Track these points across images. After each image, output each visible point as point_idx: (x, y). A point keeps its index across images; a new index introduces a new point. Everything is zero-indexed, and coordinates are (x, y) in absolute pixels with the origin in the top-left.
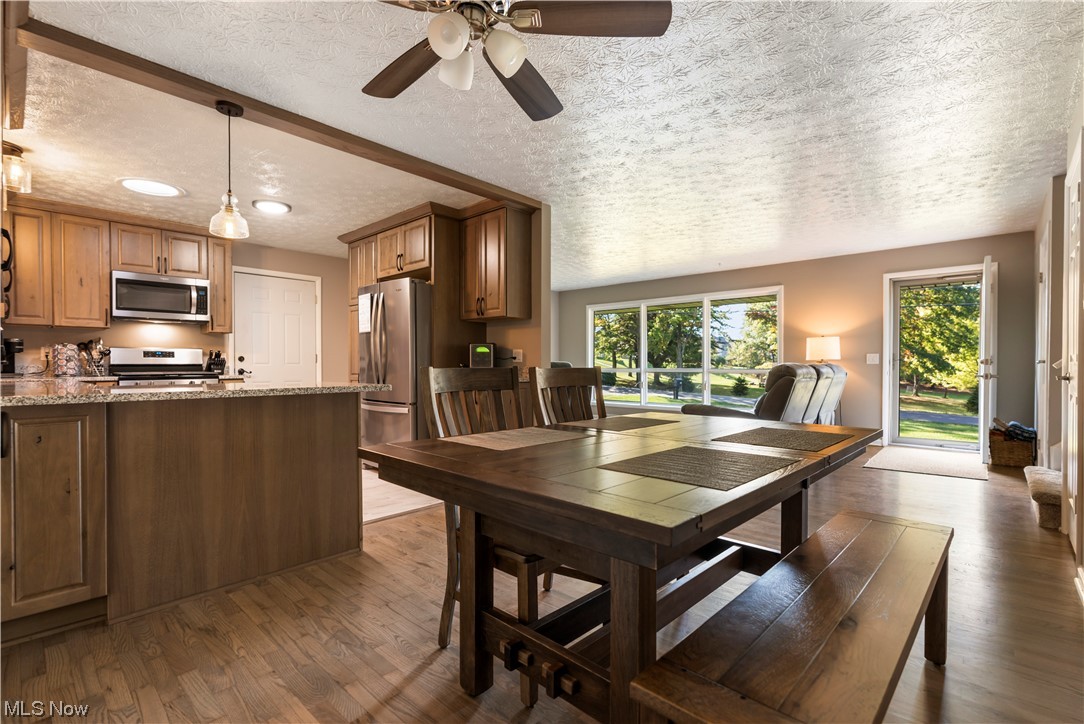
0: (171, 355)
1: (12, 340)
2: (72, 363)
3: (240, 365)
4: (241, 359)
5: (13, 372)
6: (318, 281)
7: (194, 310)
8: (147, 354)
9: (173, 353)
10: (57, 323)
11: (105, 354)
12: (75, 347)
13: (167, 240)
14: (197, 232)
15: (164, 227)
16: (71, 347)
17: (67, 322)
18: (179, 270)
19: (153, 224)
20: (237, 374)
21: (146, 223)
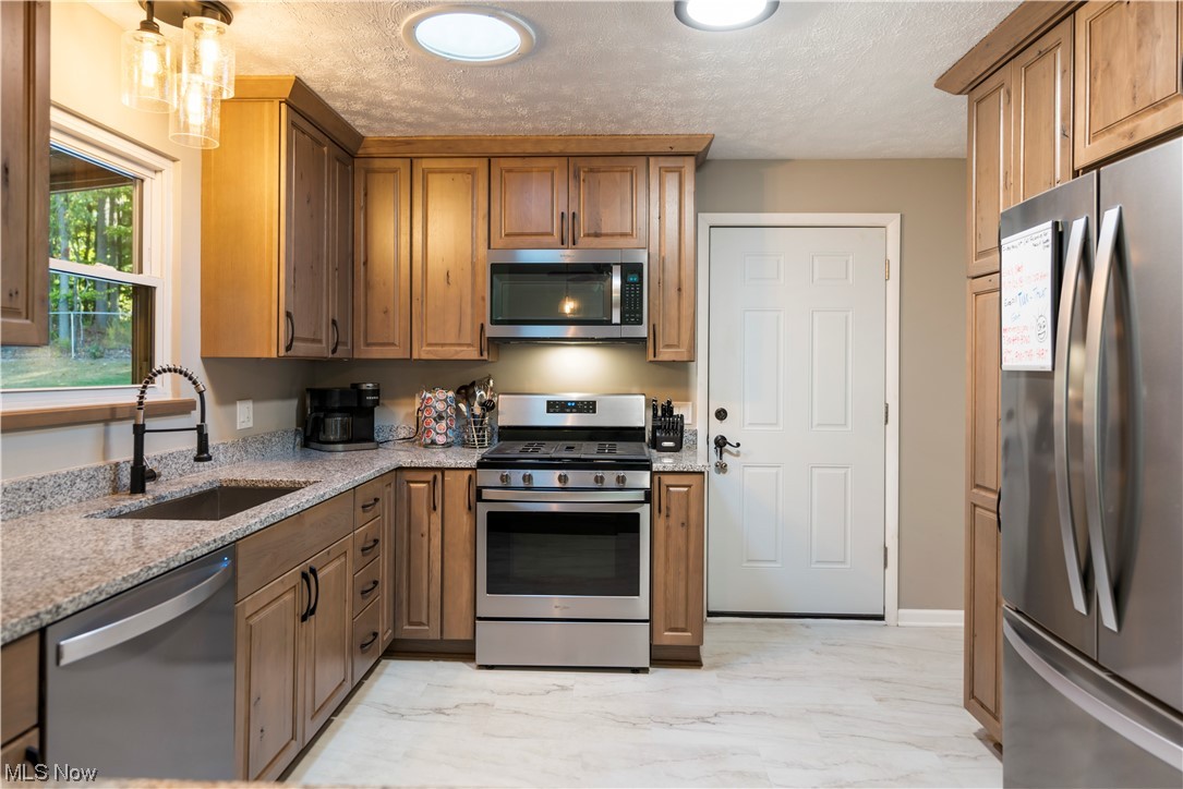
0: (589, 407)
1: (364, 387)
2: (443, 424)
3: (719, 429)
4: (721, 415)
5: (371, 439)
6: (892, 222)
7: (616, 317)
8: (553, 407)
9: (595, 403)
10: (415, 356)
11: (489, 407)
12: (451, 394)
13: (577, 176)
14: (627, 150)
15: (573, 149)
16: (441, 394)
17: (428, 352)
18: (597, 235)
19: (555, 148)
20: (712, 445)
21: (539, 150)
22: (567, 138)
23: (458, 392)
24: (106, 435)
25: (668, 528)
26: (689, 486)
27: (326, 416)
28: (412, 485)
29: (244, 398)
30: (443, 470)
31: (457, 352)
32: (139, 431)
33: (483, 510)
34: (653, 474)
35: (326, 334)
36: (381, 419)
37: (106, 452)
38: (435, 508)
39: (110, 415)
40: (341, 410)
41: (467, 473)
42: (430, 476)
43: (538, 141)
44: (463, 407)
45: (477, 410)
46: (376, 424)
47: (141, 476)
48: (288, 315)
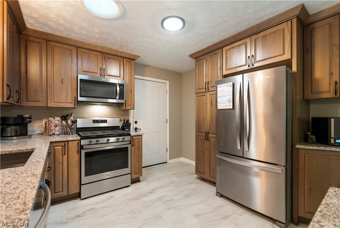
0: (105, 121)
1: (25, 116)
2: (58, 128)
3: (135, 126)
4: (136, 122)
5: (26, 135)
6: (168, 83)
7: (118, 97)
8: (94, 121)
9: (107, 120)
10: (49, 105)
11: (75, 122)
12: (60, 118)
13: (105, 59)
14: (119, 55)
15: (104, 51)
16: (55, 118)
17: (54, 105)
18: (111, 76)
19: (99, 49)
20: (134, 130)
22: (103, 48)
23: (61, 118)
25: (135, 150)
26: (139, 139)
27: (7, 127)
28: (55, 147)
30: (68, 141)
31: (66, 105)
33: (83, 152)
34: (131, 137)
38: (65, 154)
41: (77, 142)
42: (63, 144)
43: (95, 46)
45: (70, 123)
46: (28, 129)
48: (8, 85)
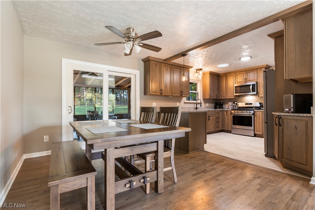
1: (221, 102)
7: (251, 91)
8: (246, 104)
9: (252, 103)
11: (237, 104)
13: (247, 73)
14: (254, 69)
15: (246, 70)
16: (231, 103)
17: (228, 98)
18: (250, 81)
19: (243, 71)
21: (241, 71)
22: (245, 69)
23: (233, 102)
24: (194, 105)
25: (256, 118)
26: (260, 113)
27: (217, 105)
28: (224, 112)
29: (207, 103)
30: (228, 111)
32: (197, 104)
33: (232, 115)
34: (254, 111)
35: (215, 96)
36: (224, 106)
37: (194, 106)
38: (227, 115)
39: (194, 103)
40: (219, 105)
41: (230, 111)
42: (226, 111)
43: (241, 70)
44: (234, 104)
45: (235, 105)
46: (223, 107)
47: (197, 108)
48: (210, 94)
